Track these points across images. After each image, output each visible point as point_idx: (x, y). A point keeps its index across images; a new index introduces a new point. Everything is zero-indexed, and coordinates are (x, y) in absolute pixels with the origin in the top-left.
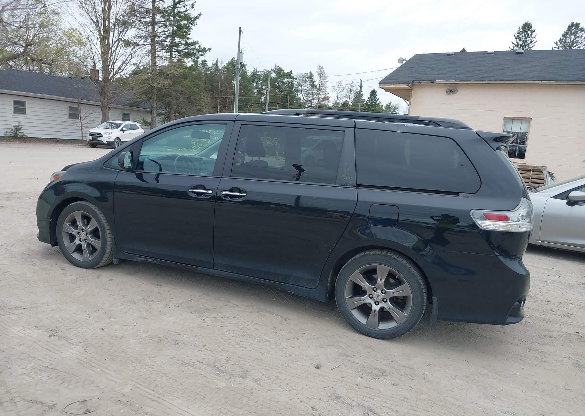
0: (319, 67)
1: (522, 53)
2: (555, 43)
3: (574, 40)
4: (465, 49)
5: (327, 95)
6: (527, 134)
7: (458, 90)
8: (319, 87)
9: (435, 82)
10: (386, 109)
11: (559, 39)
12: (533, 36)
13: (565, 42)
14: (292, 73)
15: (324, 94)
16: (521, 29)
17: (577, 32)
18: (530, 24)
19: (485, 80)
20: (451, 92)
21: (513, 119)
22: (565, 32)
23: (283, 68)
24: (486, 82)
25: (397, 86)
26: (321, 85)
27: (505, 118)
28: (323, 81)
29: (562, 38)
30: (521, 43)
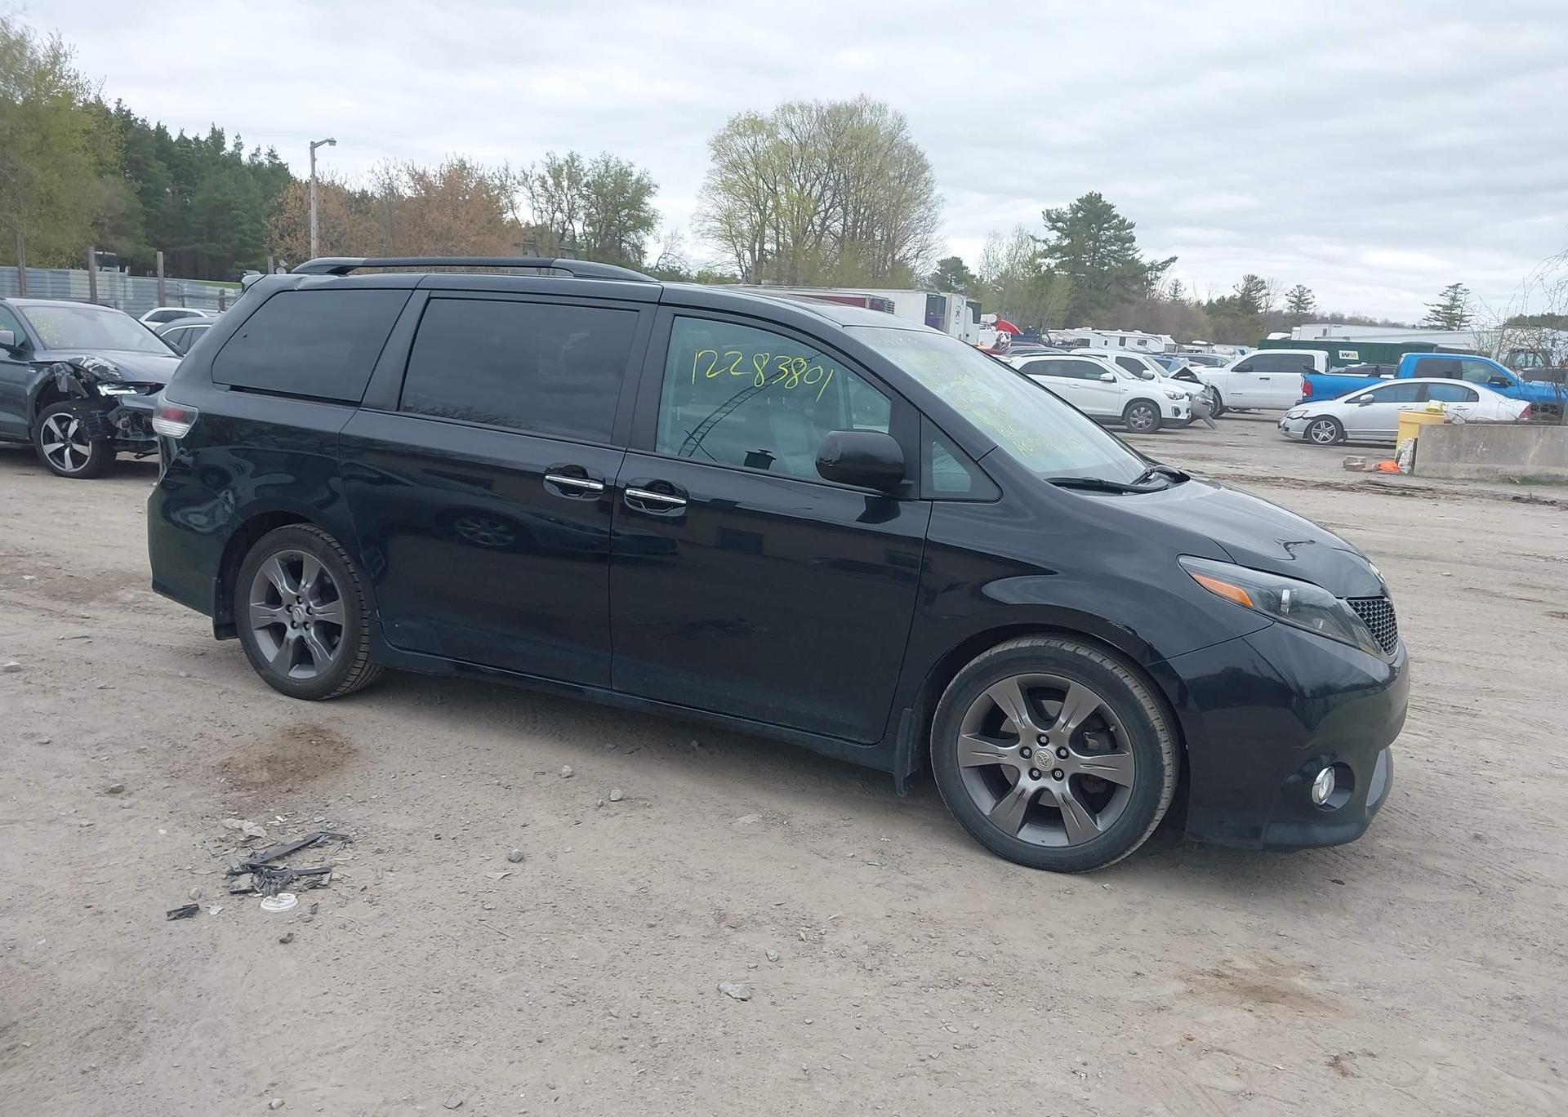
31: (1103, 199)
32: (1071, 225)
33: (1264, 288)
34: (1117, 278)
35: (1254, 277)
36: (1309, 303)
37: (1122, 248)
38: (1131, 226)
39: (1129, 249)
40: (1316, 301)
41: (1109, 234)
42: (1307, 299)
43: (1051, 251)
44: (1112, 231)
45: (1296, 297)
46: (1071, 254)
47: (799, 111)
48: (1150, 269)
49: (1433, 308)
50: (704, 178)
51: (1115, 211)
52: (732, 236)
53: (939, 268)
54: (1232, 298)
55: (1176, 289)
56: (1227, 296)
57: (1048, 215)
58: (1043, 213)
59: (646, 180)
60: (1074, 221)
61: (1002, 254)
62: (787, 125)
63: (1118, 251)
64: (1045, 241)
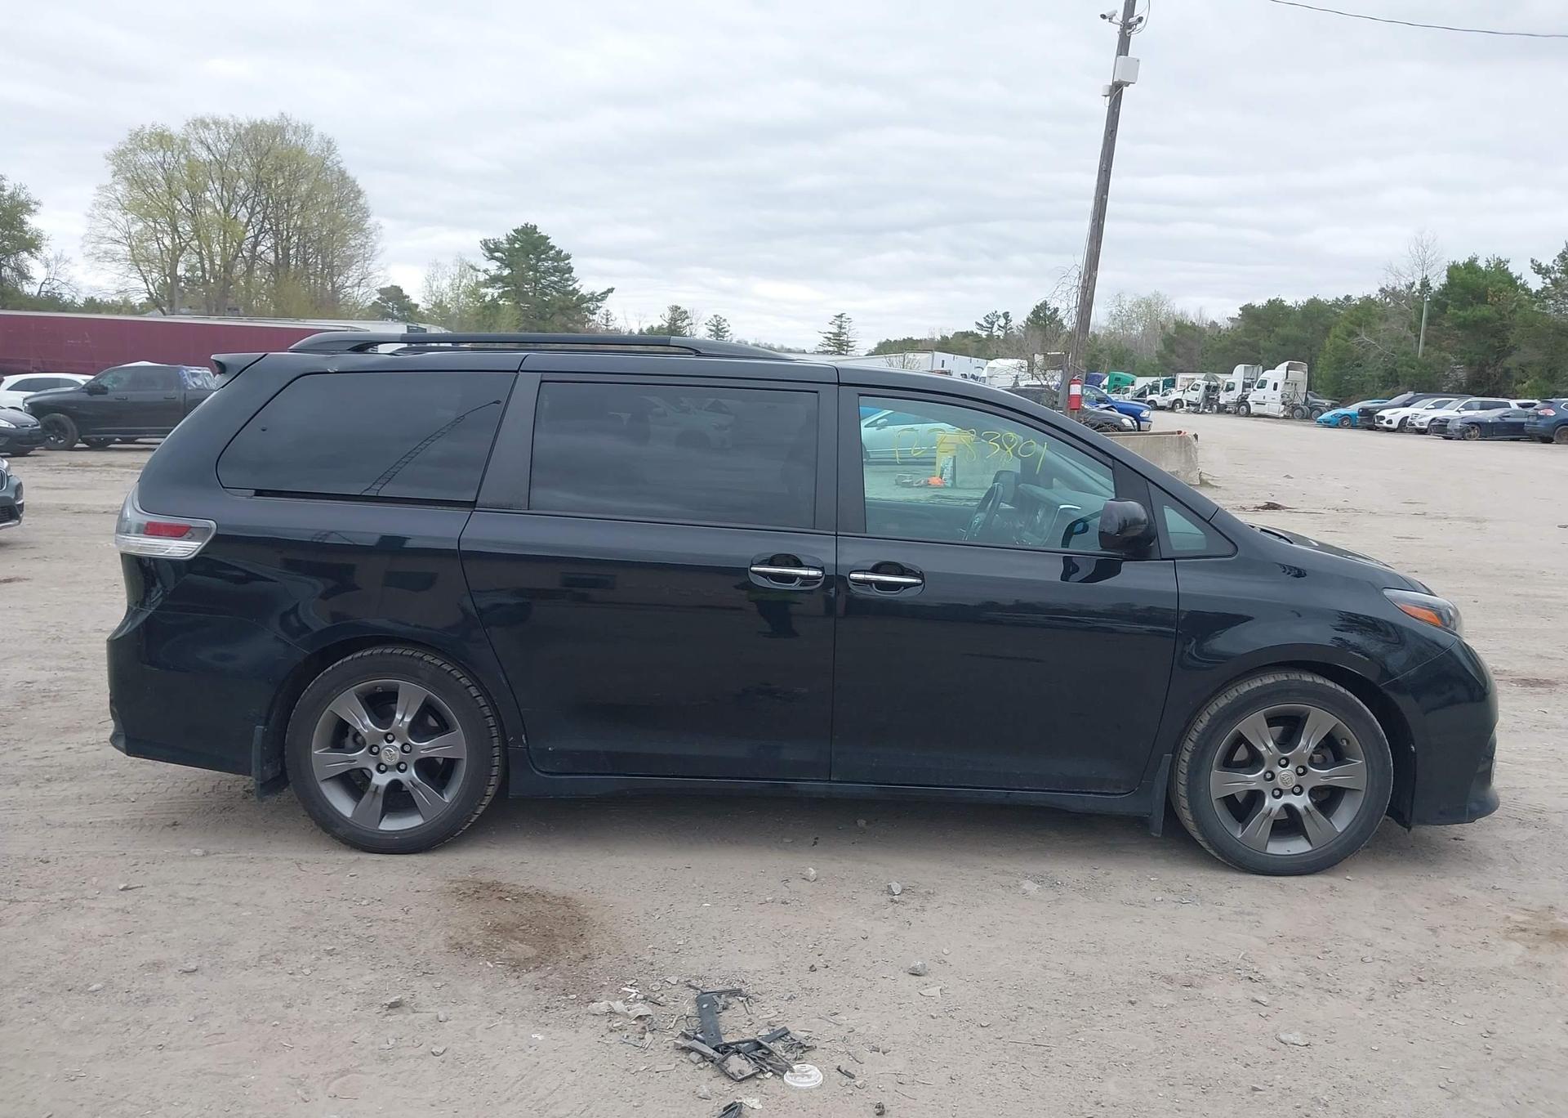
31: (538, 230)
32: (510, 255)
33: (687, 318)
34: (561, 309)
35: (678, 308)
36: (725, 332)
37: (562, 279)
38: (568, 257)
39: (568, 280)
40: (732, 329)
41: (546, 264)
42: (723, 328)
43: (494, 280)
44: (550, 262)
45: (714, 325)
46: (513, 285)
47: (214, 127)
48: (591, 300)
49: (826, 335)
50: (94, 195)
51: (552, 242)
52: (138, 260)
53: (378, 296)
54: (660, 328)
55: (607, 319)
56: (656, 326)
57: (485, 243)
58: (481, 242)
59: (23, 196)
60: (511, 252)
61: (445, 284)
62: (202, 142)
63: (558, 282)
64: (485, 271)
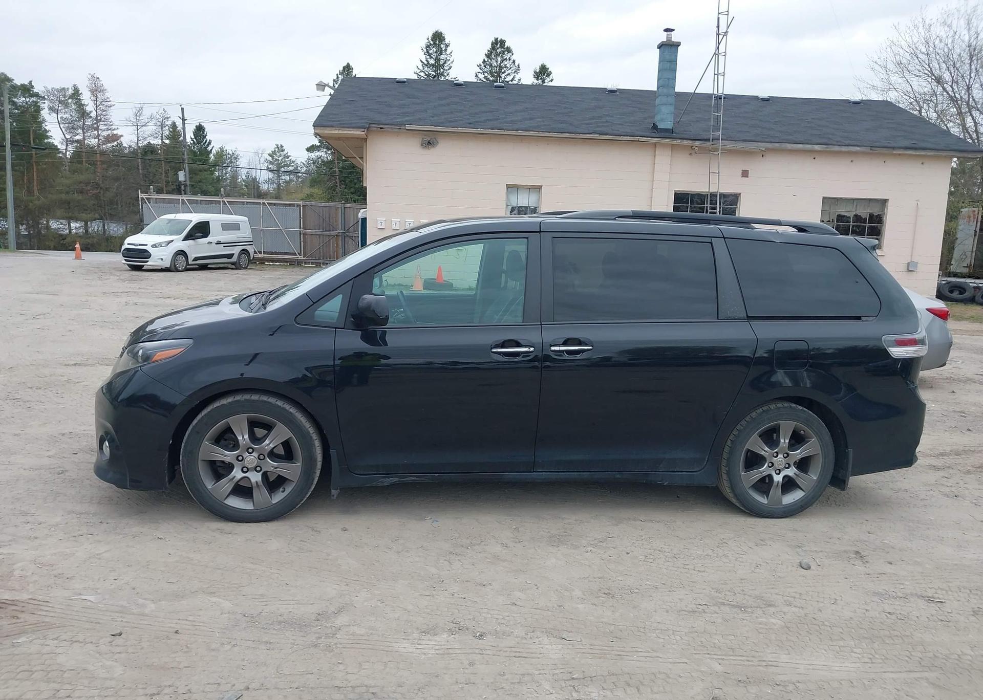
0: (90, 77)
1: (502, 87)
2: (478, 66)
3: (501, 63)
4: (351, 65)
5: (115, 132)
6: (537, 208)
7: (438, 143)
8: (97, 116)
9: (404, 127)
10: (215, 158)
11: (482, 61)
12: (448, 52)
13: (491, 65)
14: (33, 87)
15: (108, 130)
16: (430, 39)
17: (503, 53)
18: (442, 33)
19: (477, 127)
20: (429, 144)
21: (518, 188)
22: (488, 51)
23: (10, 75)
24: (480, 130)
25: (345, 132)
26: (99, 112)
27: (508, 186)
28: (103, 104)
29: (486, 60)
30: (433, 63)
